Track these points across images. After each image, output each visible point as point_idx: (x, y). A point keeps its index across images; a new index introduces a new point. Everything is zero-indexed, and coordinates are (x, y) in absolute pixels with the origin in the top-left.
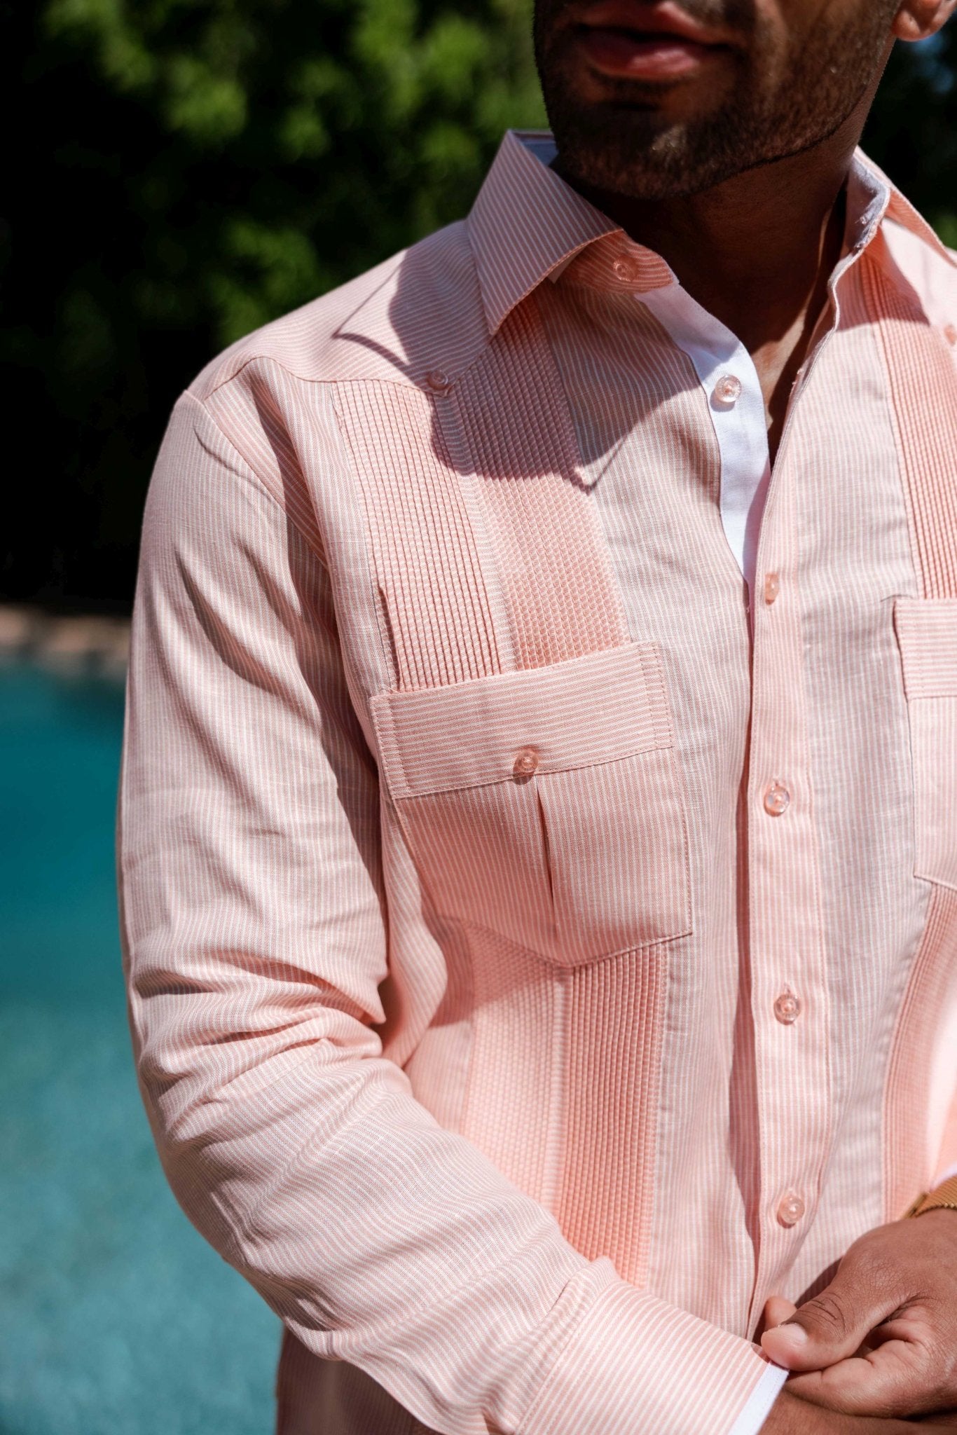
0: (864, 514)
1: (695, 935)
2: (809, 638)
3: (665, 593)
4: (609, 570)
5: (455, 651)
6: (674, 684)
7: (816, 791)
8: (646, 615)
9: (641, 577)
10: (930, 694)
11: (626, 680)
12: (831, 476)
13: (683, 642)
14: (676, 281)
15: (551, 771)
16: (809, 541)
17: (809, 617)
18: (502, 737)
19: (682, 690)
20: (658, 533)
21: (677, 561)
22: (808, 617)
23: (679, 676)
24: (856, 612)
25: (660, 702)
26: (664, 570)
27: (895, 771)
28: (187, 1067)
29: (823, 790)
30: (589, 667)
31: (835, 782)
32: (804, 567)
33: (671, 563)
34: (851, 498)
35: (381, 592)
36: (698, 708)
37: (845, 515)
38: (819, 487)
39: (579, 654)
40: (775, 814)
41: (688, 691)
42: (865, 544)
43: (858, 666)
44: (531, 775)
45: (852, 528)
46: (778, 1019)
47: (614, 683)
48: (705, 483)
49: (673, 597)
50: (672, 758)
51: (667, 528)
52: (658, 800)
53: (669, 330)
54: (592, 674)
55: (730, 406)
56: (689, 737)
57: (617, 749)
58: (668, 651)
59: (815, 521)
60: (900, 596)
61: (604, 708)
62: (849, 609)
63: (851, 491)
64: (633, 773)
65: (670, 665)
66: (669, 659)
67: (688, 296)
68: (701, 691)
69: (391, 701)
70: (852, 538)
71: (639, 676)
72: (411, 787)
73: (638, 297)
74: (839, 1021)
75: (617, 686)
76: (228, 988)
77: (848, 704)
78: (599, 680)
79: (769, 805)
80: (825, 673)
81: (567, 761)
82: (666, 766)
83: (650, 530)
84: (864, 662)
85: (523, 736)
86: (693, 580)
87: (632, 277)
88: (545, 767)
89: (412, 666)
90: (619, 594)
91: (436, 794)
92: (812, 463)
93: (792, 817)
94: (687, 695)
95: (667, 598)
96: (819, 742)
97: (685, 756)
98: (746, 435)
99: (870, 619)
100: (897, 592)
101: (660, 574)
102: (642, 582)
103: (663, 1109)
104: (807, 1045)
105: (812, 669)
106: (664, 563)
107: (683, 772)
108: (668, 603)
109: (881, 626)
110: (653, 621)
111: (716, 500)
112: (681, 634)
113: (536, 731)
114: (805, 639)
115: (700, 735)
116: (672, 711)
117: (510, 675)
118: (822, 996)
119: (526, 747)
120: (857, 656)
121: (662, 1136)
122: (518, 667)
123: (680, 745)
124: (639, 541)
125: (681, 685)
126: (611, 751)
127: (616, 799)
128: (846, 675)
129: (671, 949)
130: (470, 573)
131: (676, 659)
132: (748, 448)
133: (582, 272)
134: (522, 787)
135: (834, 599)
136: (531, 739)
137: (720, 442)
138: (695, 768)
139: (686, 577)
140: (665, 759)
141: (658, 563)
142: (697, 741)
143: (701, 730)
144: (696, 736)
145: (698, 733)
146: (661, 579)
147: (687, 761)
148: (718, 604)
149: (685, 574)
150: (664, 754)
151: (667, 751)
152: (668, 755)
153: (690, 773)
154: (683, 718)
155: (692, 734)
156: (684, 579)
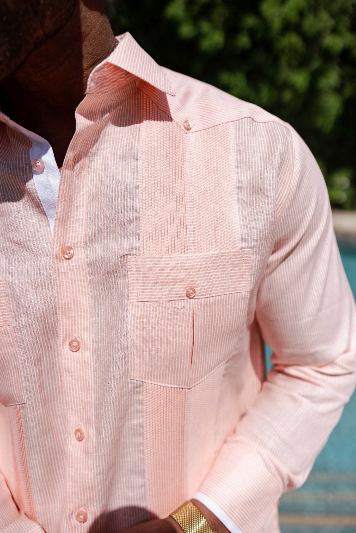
0: (118, 216)
1: (27, 404)
2: (91, 274)
3: (15, 257)
6: (12, 298)
7: (93, 342)
10: (141, 300)
12: (104, 200)
13: (18, 279)
16: (91, 230)
17: (91, 264)
19: (15, 301)
20: (12, 231)
21: (20, 243)
23: (14, 294)
24: (110, 262)
25: (4, 306)
27: (121, 335)
29: (96, 341)
31: (101, 338)
32: (88, 242)
33: (18, 243)
34: (112, 209)
36: (23, 308)
37: (109, 218)
38: (98, 205)
41: (18, 301)
42: (118, 230)
43: (113, 287)
45: (113, 223)
49: (18, 259)
50: (10, 330)
52: (6, 347)
56: (19, 321)
59: (95, 221)
60: (130, 254)
62: (107, 261)
63: (112, 206)
66: (10, 287)
68: (24, 300)
70: (113, 228)
77: (109, 303)
79: (72, 346)
80: (99, 289)
82: (8, 333)
83: (9, 229)
84: (115, 284)
86: (29, 251)
92: (96, 194)
93: (82, 352)
94: (17, 303)
95: (15, 260)
96: (95, 320)
97: (17, 329)
98: (50, 185)
99: (115, 265)
100: (128, 253)
101: (13, 249)
102: (5, 252)
105: (93, 287)
106: (15, 243)
107: (16, 336)
108: (15, 262)
109: (122, 268)
110: (6, 270)
111: (45, 214)
112: (18, 275)
114: (89, 275)
115: (23, 320)
116: (11, 310)
120: (112, 282)
123: (14, 324)
124: (4, 234)
125: (15, 298)
128: (108, 290)
132: (52, 190)
135: (101, 256)
137: (37, 189)
138: (21, 334)
139: (26, 249)
140: (7, 330)
141: (12, 244)
142: (22, 322)
143: (25, 317)
144: (22, 320)
145: (23, 319)
146: (13, 251)
147: (18, 331)
148: (40, 261)
149: (25, 248)
150: (6, 328)
151: (8, 327)
152: (8, 329)
153: (19, 336)
154: (16, 312)
155: (20, 319)
156: (25, 251)
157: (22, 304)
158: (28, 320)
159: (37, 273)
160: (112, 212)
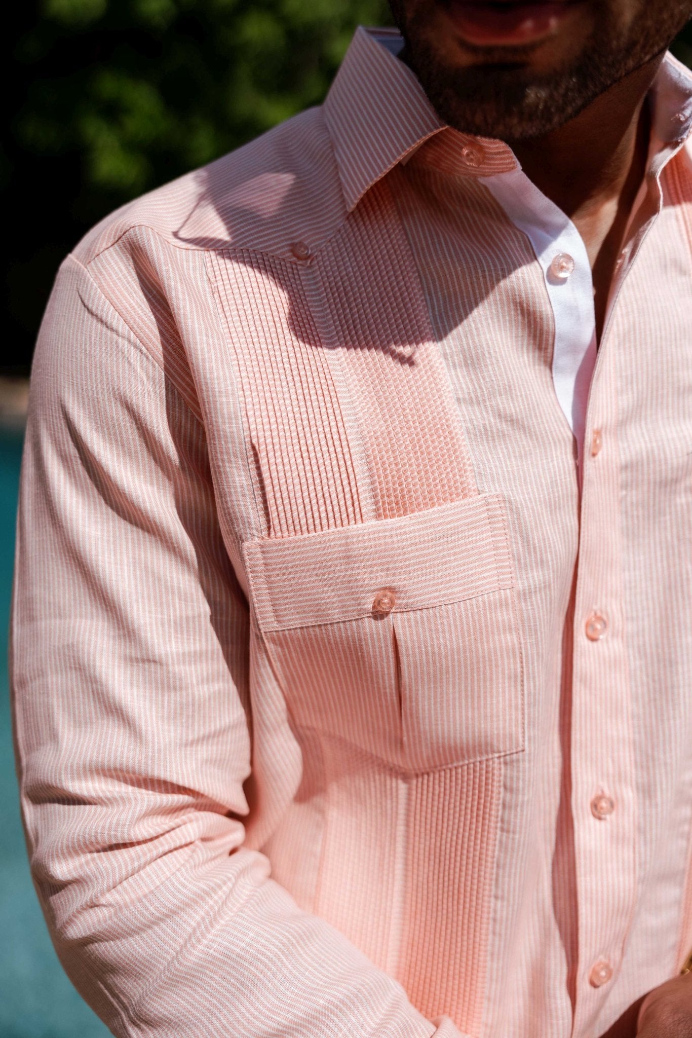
0: (673, 377)
1: (527, 751)
2: (625, 486)
3: (507, 448)
4: (458, 428)
5: (321, 502)
7: (627, 619)
8: (491, 469)
9: (486, 434)
11: (474, 528)
12: (646, 344)
13: (523, 493)
14: (519, 167)
15: (406, 609)
16: (627, 400)
18: (363, 580)
19: (522, 537)
20: (501, 395)
21: (517, 420)
22: (625, 468)
23: (520, 524)
24: (666, 463)
25: (503, 547)
26: (505, 427)
28: (75, 875)
29: (632, 618)
30: (442, 517)
31: (643, 611)
32: (623, 423)
33: (512, 421)
34: (662, 363)
35: (253, 448)
36: (535, 552)
38: (636, 353)
39: (433, 505)
40: (593, 640)
41: (527, 537)
42: (673, 403)
43: (665, 510)
44: (387, 613)
45: (663, 389)
46: (594, 815)
47: (463, 531)
48: (540, 349)
49: (514, 452)
50: (512, 597)
51: (509, 390)
52: (499, 634)
53: (507, 210)
54: (444, 524)
55: (563, 281)
56: (527, 578)
57: (465, 590)
58: (510, 501)
59: (632, 383)
61: (455, 554)
62: (660, 461)
63: (662, 357)
64: (479, 612)
65: (512, 514)
66: (511, 509)
67: (529, 181)
69: (262, 546)
71: (486, 525)
72: (279, 622)
73: (482, 180)
74: (645, 815)
75: (467, 534)
76: (111, 803)
78: (450, 529)
79: (590, 633)
81: (422, 601)
82: (507, 605)
83: (494, 392)
84: (670, 507)
85: (382, 579)
86: (531, 436)
87: (479, 163)
88: (401, 606)
89: (282, 515)
90: (468, 450)
91: (302, 628)
92: (629, 332)
93: (607, 641)
94: (526, 541)
95: (508, 452)
96: (630, 576)
97: (524, 595)
98: (577, 307)
99: (678, 469)
101: (503, 432)
102: (487, 438)
103: (496, 897)
104: (618, 838)
106: (506, 421)
107: (521, 610)
108: (510, 458)
109: (686, 475)
110: (497, 474)
111: (549, 364)
112: (520, 485)
113: (393, 575)
114: (622, 487)
115: (536, 576)
116: (513, 556)
117: (371, 523)
118: (629, 795)
119: (385, 589)
120: (665, 501)
121: (495, 920)
122: (378, 517)
123: (519, 586)
124: (484, 401)
125: (521, 532)
126: (460, 592)
127: (463, 635)
130: (334, 430)
131: (517, 509)
132: (579, 318)
133: (430, 156)
134: (380, 623)
135: (647, 452)
136: (389, 582)
137: (556, 313)
138: (532, 605)
139: (525, 433)
140: (506, 599)
141: (501, 421)
142: (534, 581)
143: (537, 571)
144: (533, 577)
145: (535, 574)
146: (504, 435)
147: (525, 600)
148: (552, 457)
149: (524, 431)
150: (505, 594)
151: (508, 591)
152: (509, 594)
153: (527, 610)
154: (522, 561)
155: (530, 575)
156: (523, 436)
157: (534, 544)
158: (544, 576)
159: (552, 482)
160: (662, 369)
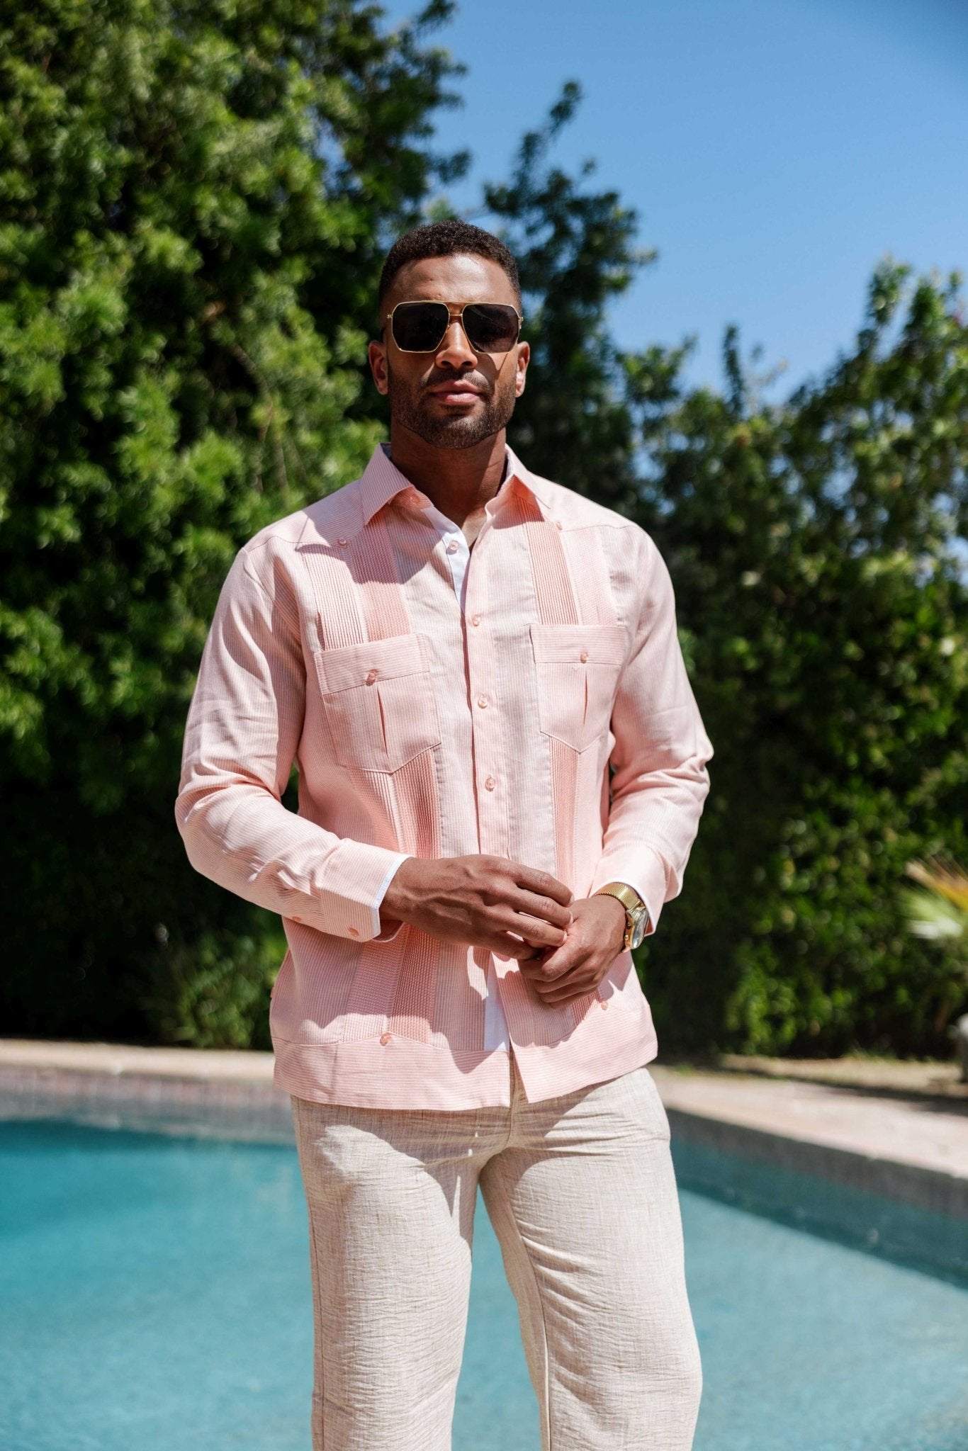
1: (443, 744)
2: (496, 639)
3: (430, 618)
4: (407, 609)
5: (346, 636)
6: (430, 649)
7: (500, 698)
8: (421, 625)
9: (419, 612)
10: (546, 661)
11: (411, 646)
12: (504, 579)
14: (432, 505)
15: (382, 680)
16: (494, 604)
18: (363, 667)
19: (433, 651)
20: (427, 597)
21: (434, 606)
22: (494, 632)
23: (433, 646)
24: (513, 631)
25: (425, 655)
26: (430, 610)
27: (530, 690)
29: (503, 698)
30: (398, 641)
31: (507, 695)
32: (493, 613)
33: (432, 608)
34: (511, 587)
35: (319, 615)
36: (440, 659)
37: (510, 594)
38: (499, 583)
39: (394, 636)
40: (483, 707)
41: (436, 652)
42: (517, 606)
43: (515, 651)
44: (374, 681)
46: (487, 788)
47: (406, 648)
48: (448, 581)
49: (433, 619)
51: (430, 595)
52: (424, 691)
53: (433, 524)
54: (398, 644)
55: (454, 550)
56: (436, 669)
57: (407, 671)
58: (428, 637)
59: (497, 596)
60: (532, 625)
61: (403, 656)
63: (511, 584)
64: (414, 681)
65: (429, 643)
66: (429, 641)
67: (436, 509)
68: (442, 653)
69: (322, 654)
70: (513, 602)
71: (417, 645)
72: (329, 689)
73: (422, 510)
77: (514, 665)
78: (400, 646)
79: (480, 703)
80: (503, 653)
81: (388, 675)
82: (427, 679)
83: (424, 596)
84: (518, 649)
85: (371, 666)
86: (441, 613)
87: (417, 503)
88: (379, 678)
89: (330, 641)
90: (411, 618)
91: (338, 692)
92: (496, 574)
95: (431, 620)
96: (501, 680)
97: (435, 675)
98: (462, 563)
99: (520, 633)
100: (531, 622)
101: (428, 611)
104: (498, 798)
105: (498, 651)
106: (430, 607)
107: (434, 681)
108: (431, 622)
109: (525, 636)
110: (424, 627)
111: (450, 586)
112: (435, 633)
113: (376, 664)
116: (429, 659)
117: (367, 643)
118: (503, 778)
119: (372, 670)
120: (515, 648)
122: (370, 641)
124: (419, 599)
126: (405, 672)
127: (409, 691)
128: (511, 654)
129: (434, 751)
130: (352, 609)
131: (432, 641)
132: (463, 567)
133: (401, 500)
134: (371, 687)
135: (505, 625)
136: (374, 667)
137: (452, 565)
138: (439, 680)
140: (426, 676)
142: (439, 671)
143: (441, 667)
144: (439, 669)
146: (428, 613)
147: (435, 678)
151: (427, 673)
153: (437, 682)
154: (434, 661)
156: (438, 614)
157: (439, 656)
159: (450, 633)
